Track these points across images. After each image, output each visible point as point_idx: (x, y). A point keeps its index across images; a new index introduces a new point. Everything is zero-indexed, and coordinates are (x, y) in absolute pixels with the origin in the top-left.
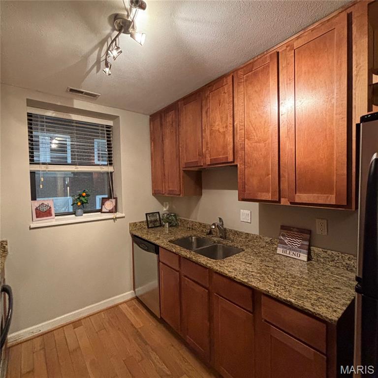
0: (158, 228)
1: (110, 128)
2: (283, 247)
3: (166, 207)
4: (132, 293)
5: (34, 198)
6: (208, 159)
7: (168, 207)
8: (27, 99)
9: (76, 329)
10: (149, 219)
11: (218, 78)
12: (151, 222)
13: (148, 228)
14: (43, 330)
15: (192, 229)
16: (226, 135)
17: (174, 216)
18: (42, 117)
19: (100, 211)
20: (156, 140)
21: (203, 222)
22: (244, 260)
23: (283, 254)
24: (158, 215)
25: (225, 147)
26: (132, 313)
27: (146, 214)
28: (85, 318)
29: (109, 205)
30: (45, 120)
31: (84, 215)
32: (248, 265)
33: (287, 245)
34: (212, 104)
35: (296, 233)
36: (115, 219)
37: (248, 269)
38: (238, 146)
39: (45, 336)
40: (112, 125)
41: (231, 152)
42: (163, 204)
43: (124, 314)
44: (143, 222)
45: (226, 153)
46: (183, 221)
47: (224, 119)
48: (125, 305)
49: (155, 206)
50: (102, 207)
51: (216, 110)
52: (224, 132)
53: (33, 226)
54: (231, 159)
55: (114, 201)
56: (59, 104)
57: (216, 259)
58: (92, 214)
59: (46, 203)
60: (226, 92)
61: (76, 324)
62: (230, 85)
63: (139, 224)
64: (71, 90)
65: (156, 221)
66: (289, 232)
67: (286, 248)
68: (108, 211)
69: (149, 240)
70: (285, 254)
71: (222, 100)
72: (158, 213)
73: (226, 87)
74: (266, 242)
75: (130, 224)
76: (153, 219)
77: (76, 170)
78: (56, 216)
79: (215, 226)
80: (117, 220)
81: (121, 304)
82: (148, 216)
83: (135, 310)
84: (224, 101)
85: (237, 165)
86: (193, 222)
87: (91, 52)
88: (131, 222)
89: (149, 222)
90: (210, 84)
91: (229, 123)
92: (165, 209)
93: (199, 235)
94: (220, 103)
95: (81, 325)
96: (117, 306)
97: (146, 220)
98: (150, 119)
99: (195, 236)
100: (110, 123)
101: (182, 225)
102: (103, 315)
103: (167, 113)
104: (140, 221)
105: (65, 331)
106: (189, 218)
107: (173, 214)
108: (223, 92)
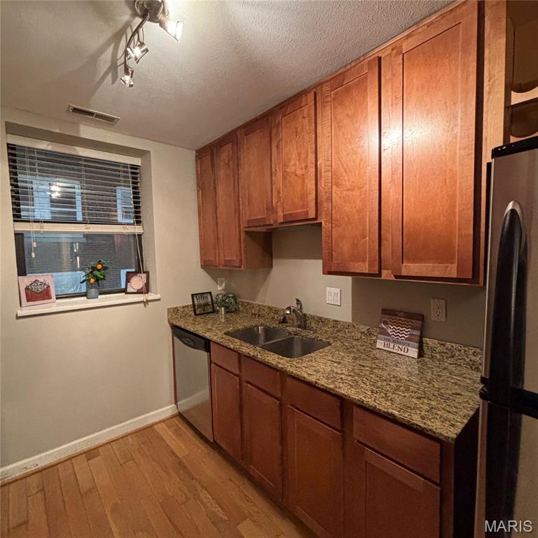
0: (210, 315)
1: (136, 169)
2: (385, 339)
3: (221, 285)
4: (173, 407)
5: (22, 272)
6: (280, 214)
7: (224, 285)
8: (6, 123)
9: (90, 461)
10: (196, 302)
11: (294, 96)
12: (200, 306)
13: (196, 315)
14: (42, 465)
15: (259, 316)
16: (305, 179)
17: (232, 297)
18: (31, 150)
19: (124, 291)
20: (205, 187)
21: (274, 306)
22: (330, 358)
23: (385, 349)
24: (209, 297)
25: (304, 196)
26: (173, 436)
27: (193, 295)
28: (104, 445)
29: (137, 283)
30: (36, 155)
31: (99, 296)
32: (335, 365)
33: (390, 336)
34: (285, 133)
35: (403, 319)
36: (146, 303)
37: (335, 370)
38: (323, 195)
39: (43, 472)
40: (140, 164)
41: (313, 204)
42: (217, 282)
43: (162, 437)
44: (188, 306)
45: (305, 206)
46: (246, 304)
47: (303, 156)
48: (163, 426)
50: (127, 285)
51: (291, 142)
52: (304, 175)
53: (21, 313)
54: (312, 214)
55: (144, 276)
56: (57, 131)
57: (290, 358)
58: (112, 295)
59: (41, 280)
60: (305, 116)
61: (91, 453)
62: (311, 106)
63: (182, 310)
64: (75, 110)
65: (207, 305)
66: (393, 317)
67: (389, 340)
68: (136, 291)
70: (387, 349)
71: (299, 129)
72: (210, 293)
73: (305, 110)
74: (363, 333)
75: (168, 310)
76: (202, 302)
77: (86, 230)
78: (57, 298)
79: (290, 311)
80: (150, 303)
81: (156, 424)
82: (195, 299)
83: (177, 432)
84: (302, 129)
85: (321, 223)
86: (259, 305)
87: (101, 50)
88: (169, 307)
89: (196, 307)
90: (283, 105)
91: (309, 161)
92: (219, 288)
93: (268, 324)
94: (296, 132)
95: (99, 455)
96: (151, 426)
97: (191, 303)
98: (196, 156)
99: (262, 325)
100: (137, 161)
101: (244, 310)
102: (130, 440)
103: (221, 147)
104: (185, 305)
105: (74, 464)
106: (254, 300)
107: (231, 295)
108: (302, 116)
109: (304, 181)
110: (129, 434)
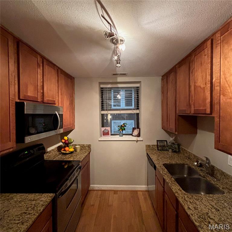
0: (164, 151)
1: (138, 88)
3: (172, 138)
4: (146, 187)
5: (103, 126)
7: (174, 137)
8: (99, 82)
9: (115, 195)
10: (159, 144)
11: (201, 44)
12: (161, 146)
13: (158, 150)
14: (103, 189)
16: (205, 90)
17: (177, 145)
18: (106, 88)
19: (132, 135)
20: (164, 92)
21: (197, 155)
24: (165, 142)
25: (205, 100)
26: (143, 199)
27: (157, 141)
28: (120, 191)
29: (136, 132)
30: (107, 89)
31: (123, 136)
34: (196, 65)
36: (137, 141)
37: (210, 214)
38: (215, 101)
39: (103, 191)
40: (139, 86)
41: (208, 105)
42: (170, 136)
43: (139, 198)
44: (155, 145)
45: (205, 105)
46: (184, 150)
47: (204, 77)
48: (141, 193)
49: (164, 136)
50: (132, 133)
51: (199, 70)
52: (204, 88)
53: (100, 139)
54: (208, 111)
55: (138, 130)
56: (111, 81)
57: (186, 192)
58: (127, 136)
59: (107, 129)
60: (206, 54)
61: (115, 192)
62: (209, 48)
63: (152, 146)
64: (114, 74)
65: (164, 146)
68: (135, 135)
69: (152, 159)
71: (203, 62)
72: (166, 141)
73: (206, 50)
75: (146, 146)
76: (161, 144)
77: (120, 113)
78: (111, 135)
79: (198, 163)
80: (139, 142)
81: (139, 191)
82: (158, 142)
83: (145, 198)
84: (204, 62)
85: (214, 117)
86: (190, 153)
87: (112, 57)
88: (147, 144)
89: (159, 146)
90: (195, 50)
91: (207, 80)
92: (171, 139)
93: (190, 165)
94: (201, 64)
95: (117, 194)
96: (137, 191)
97: (157, 144)
98: (162, 79)
99: (187, 164)
100: (138, 85)
101: (183, 153)
102: (128, 193)
103: (170, 74)
104: (153, 144)
105: (110, 193)
106: (188, 149)
107: (176, 144)
108: (204, 55)
109: (204, 92)
110: (129, 191)
